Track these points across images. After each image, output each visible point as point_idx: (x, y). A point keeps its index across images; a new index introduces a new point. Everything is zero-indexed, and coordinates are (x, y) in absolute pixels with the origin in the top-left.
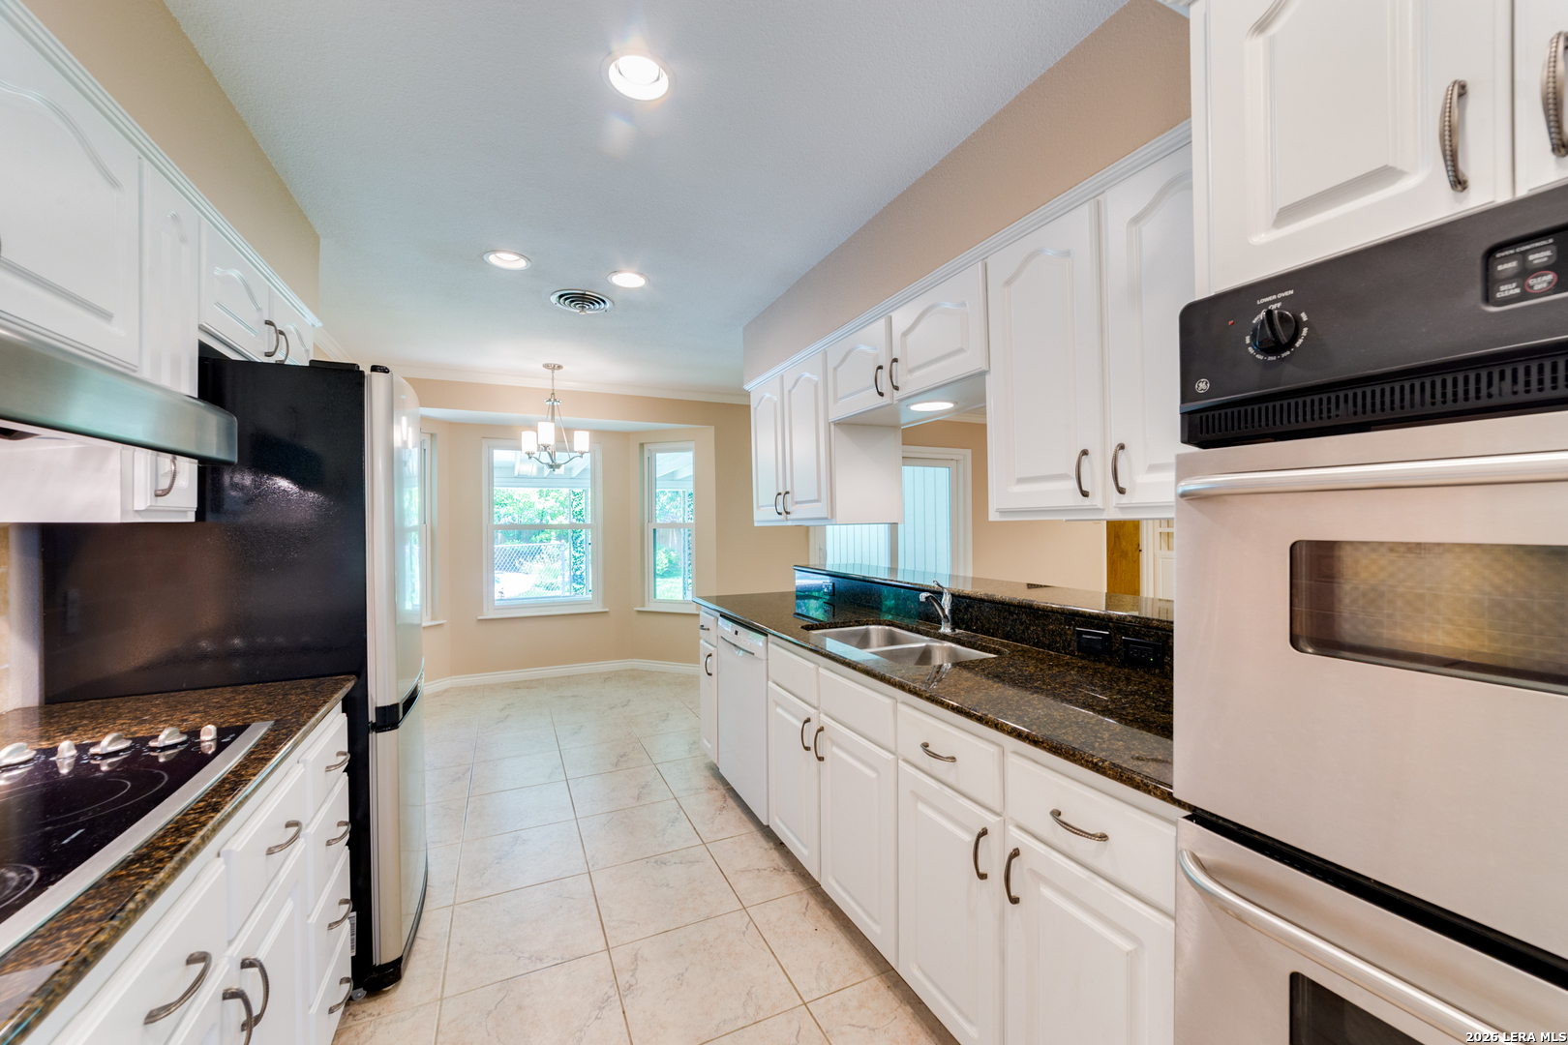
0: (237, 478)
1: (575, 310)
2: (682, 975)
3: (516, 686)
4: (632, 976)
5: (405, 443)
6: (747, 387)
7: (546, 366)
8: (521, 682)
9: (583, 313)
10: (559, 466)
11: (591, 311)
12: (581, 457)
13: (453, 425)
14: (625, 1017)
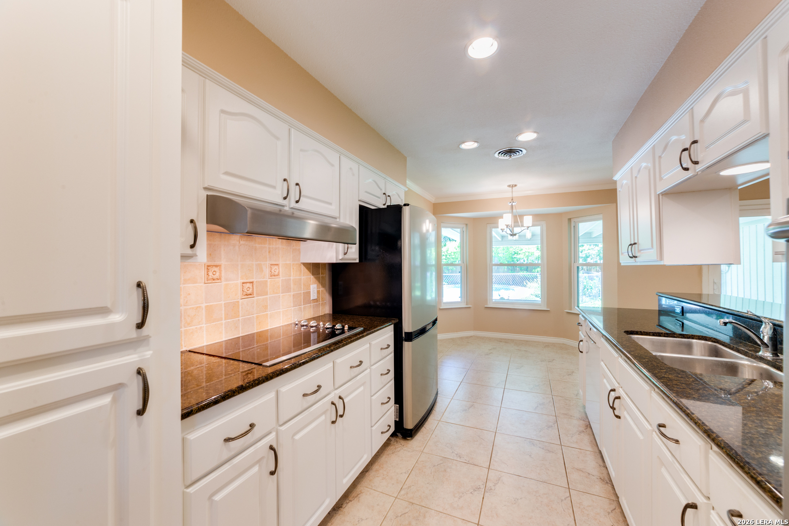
0: (373, 248)
1: (507, 158)
2: (518, 499)
3: (500, 340)
4: (494, 486)
5: (428, 231)
6: (615, 178)
7: (509, 186)
8: (503, 339)
9: (510, 159)
10: (515, 235)
11: (514, 157)
12: (528, 229)
13: (475, 220)
14: (483, 500)
